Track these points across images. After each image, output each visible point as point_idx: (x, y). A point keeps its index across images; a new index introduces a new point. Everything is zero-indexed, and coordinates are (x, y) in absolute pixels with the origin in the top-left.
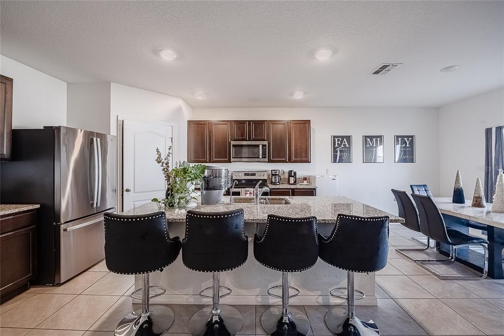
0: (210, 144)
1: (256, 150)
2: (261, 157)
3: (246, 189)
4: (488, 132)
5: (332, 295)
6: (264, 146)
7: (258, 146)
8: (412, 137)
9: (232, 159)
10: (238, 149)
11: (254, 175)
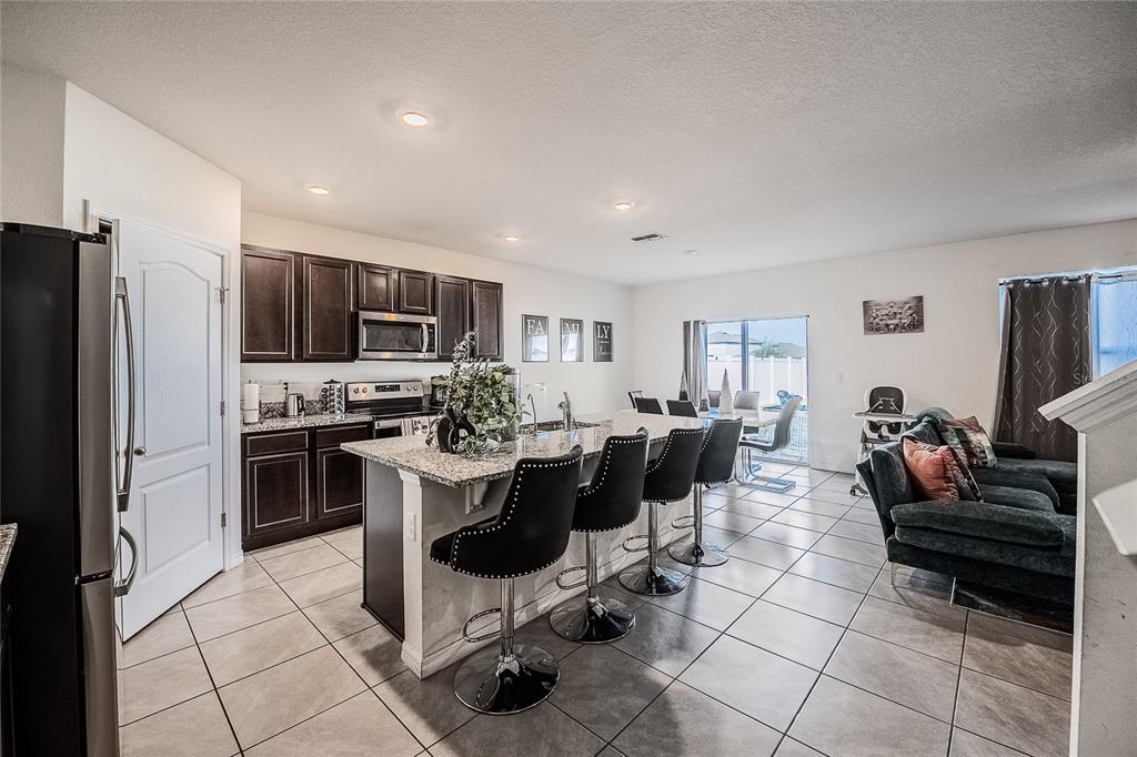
0: (299, 313)
1: (415, 334)
2: (424, 350)
3: (414, 419)
4: (687, 325)
5: (676, 527)
6: (431, 326)
7: (419, 325)
8: (610, 324)
9: (362, 354)
10: (374, 328)
11: (397, 388)
